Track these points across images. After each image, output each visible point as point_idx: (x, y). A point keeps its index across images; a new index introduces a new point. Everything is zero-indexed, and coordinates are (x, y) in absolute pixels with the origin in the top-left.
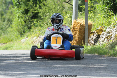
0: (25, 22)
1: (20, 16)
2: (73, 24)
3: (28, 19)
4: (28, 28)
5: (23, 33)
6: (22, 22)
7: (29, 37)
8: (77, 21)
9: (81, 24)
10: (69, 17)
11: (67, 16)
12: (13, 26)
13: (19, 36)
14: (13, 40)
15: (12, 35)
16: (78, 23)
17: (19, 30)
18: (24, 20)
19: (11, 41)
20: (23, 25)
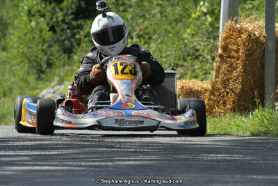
0: (52, 29)
1: (36, 8)
2: (222, 34)
3: (63, 21)
4: (64, 53)
5: (44, 66)
6: (41, 31)
7: (66, 83)
8: (238, 26)
9: (250, 36)
10: (205, 14)
11: (198, 9)
12: (10, 45)
13: (32, 78)
14: (11, 93)
15: (7, 77)
16: (240, 31)
17: (33, 58)
18: (48, 24)
19: (5, 95)
20: (44, 41)
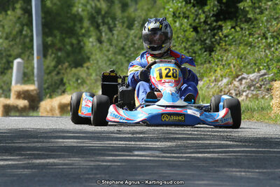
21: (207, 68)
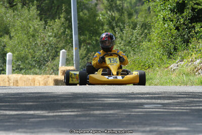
21: (186, 53)
